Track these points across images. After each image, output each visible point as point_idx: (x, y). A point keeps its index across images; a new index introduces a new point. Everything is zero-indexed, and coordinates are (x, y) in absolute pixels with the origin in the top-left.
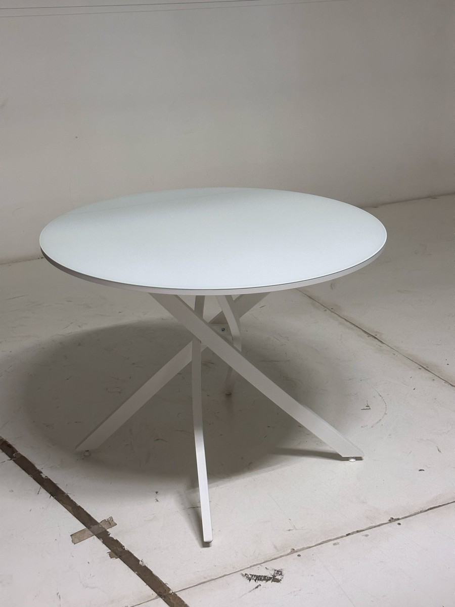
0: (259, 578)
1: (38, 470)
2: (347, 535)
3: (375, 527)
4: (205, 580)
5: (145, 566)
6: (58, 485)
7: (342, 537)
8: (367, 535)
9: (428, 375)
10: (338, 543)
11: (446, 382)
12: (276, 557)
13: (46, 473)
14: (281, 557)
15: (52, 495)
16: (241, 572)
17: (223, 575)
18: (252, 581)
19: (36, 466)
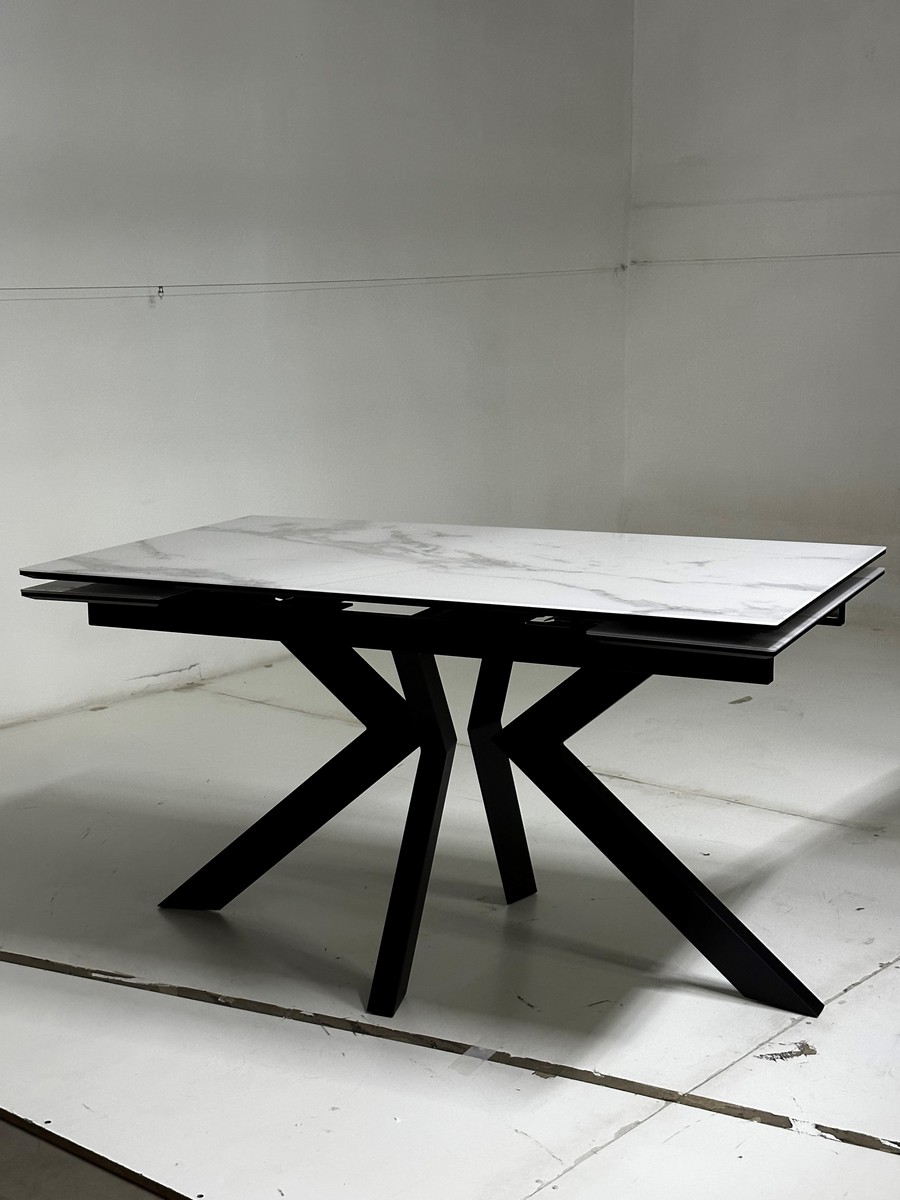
0: (783, 1056)
1: (289, 1010)
2: (846, 991)
3: (870, 976)
4: (714, 1073)
7: (841, 994)
8: (872, 986)
9: (748, 809)
10: (844, 1002)
11: (781, 812)
13: (308, 1011)
14: (786, 1029)
15: (354, 1032)
16: (754, 1053)
17: (730, 1063)
18: (779, 1060)
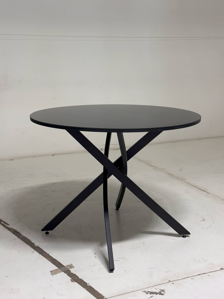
1: (33, 243)
3: (213, 272)
4: (123, 293)
5: (90, 286)
6: (43, 250)
7: (195, 276)
10: (194, 279)
12: (160, 284)
13: (37, 244)
14: (163, 284)
15: (40, 254)
16: (143, 290)
17: (133, 291)
18: (149, 294)
19: (32, 241)
